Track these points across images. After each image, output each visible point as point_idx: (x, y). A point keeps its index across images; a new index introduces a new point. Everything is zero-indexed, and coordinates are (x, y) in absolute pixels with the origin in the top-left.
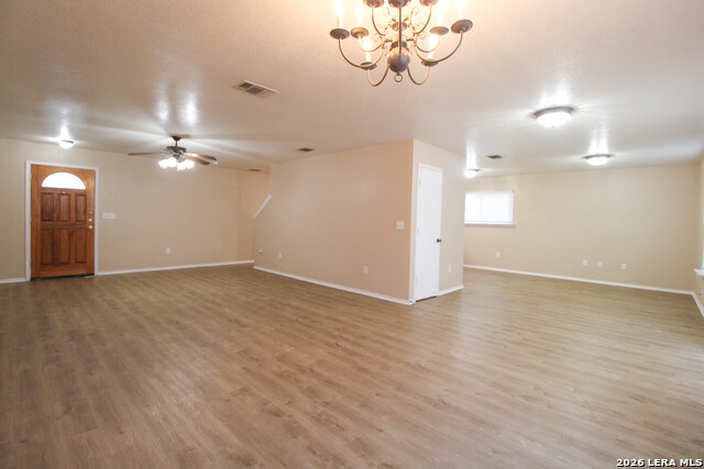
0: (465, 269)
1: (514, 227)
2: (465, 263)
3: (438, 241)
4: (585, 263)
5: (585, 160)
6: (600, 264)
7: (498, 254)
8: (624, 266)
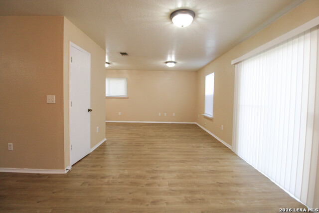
0: (107, 124)
1: (128, 98)
2: (106, 120)
3: (89, 110)
4: (160, 114)
5: (165, 64)
6: (165, 114)
7: (120, 113)
8: (174, 114)
